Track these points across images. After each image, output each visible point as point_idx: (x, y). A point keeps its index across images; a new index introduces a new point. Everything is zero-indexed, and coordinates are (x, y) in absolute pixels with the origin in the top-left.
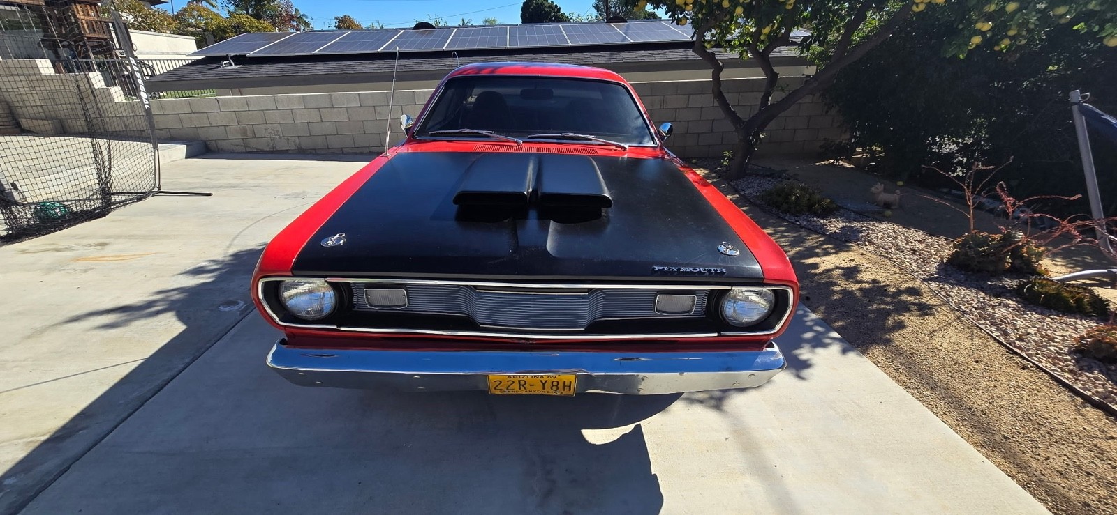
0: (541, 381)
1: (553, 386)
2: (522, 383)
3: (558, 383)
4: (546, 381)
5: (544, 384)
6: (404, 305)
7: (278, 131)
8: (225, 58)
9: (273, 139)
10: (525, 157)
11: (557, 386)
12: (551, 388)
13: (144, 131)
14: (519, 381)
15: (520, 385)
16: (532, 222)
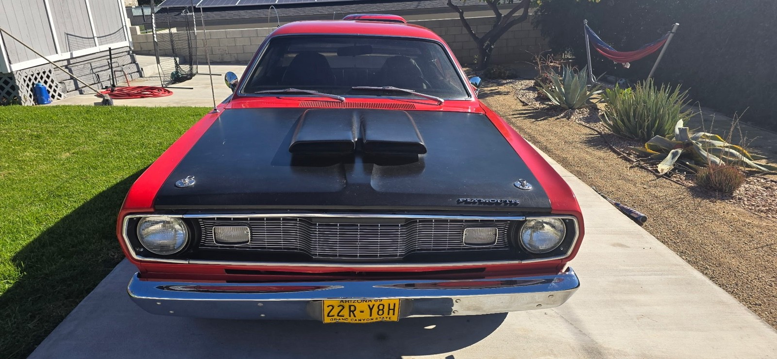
0: (369, 306)
1: (379, 310)
2: (352, 308)
3: (384, 306)
4: (374, 305)
5: (371, 309)
6: (248, 242)
7: (226, 51)
8: (184, 8)
9: (222, 55)
10: (349, 112)
11: (383, 310)
12: (378, 314)
13: (150, 51)
14: (350, 306)
15: (350, 311)
16: (359, 165)
